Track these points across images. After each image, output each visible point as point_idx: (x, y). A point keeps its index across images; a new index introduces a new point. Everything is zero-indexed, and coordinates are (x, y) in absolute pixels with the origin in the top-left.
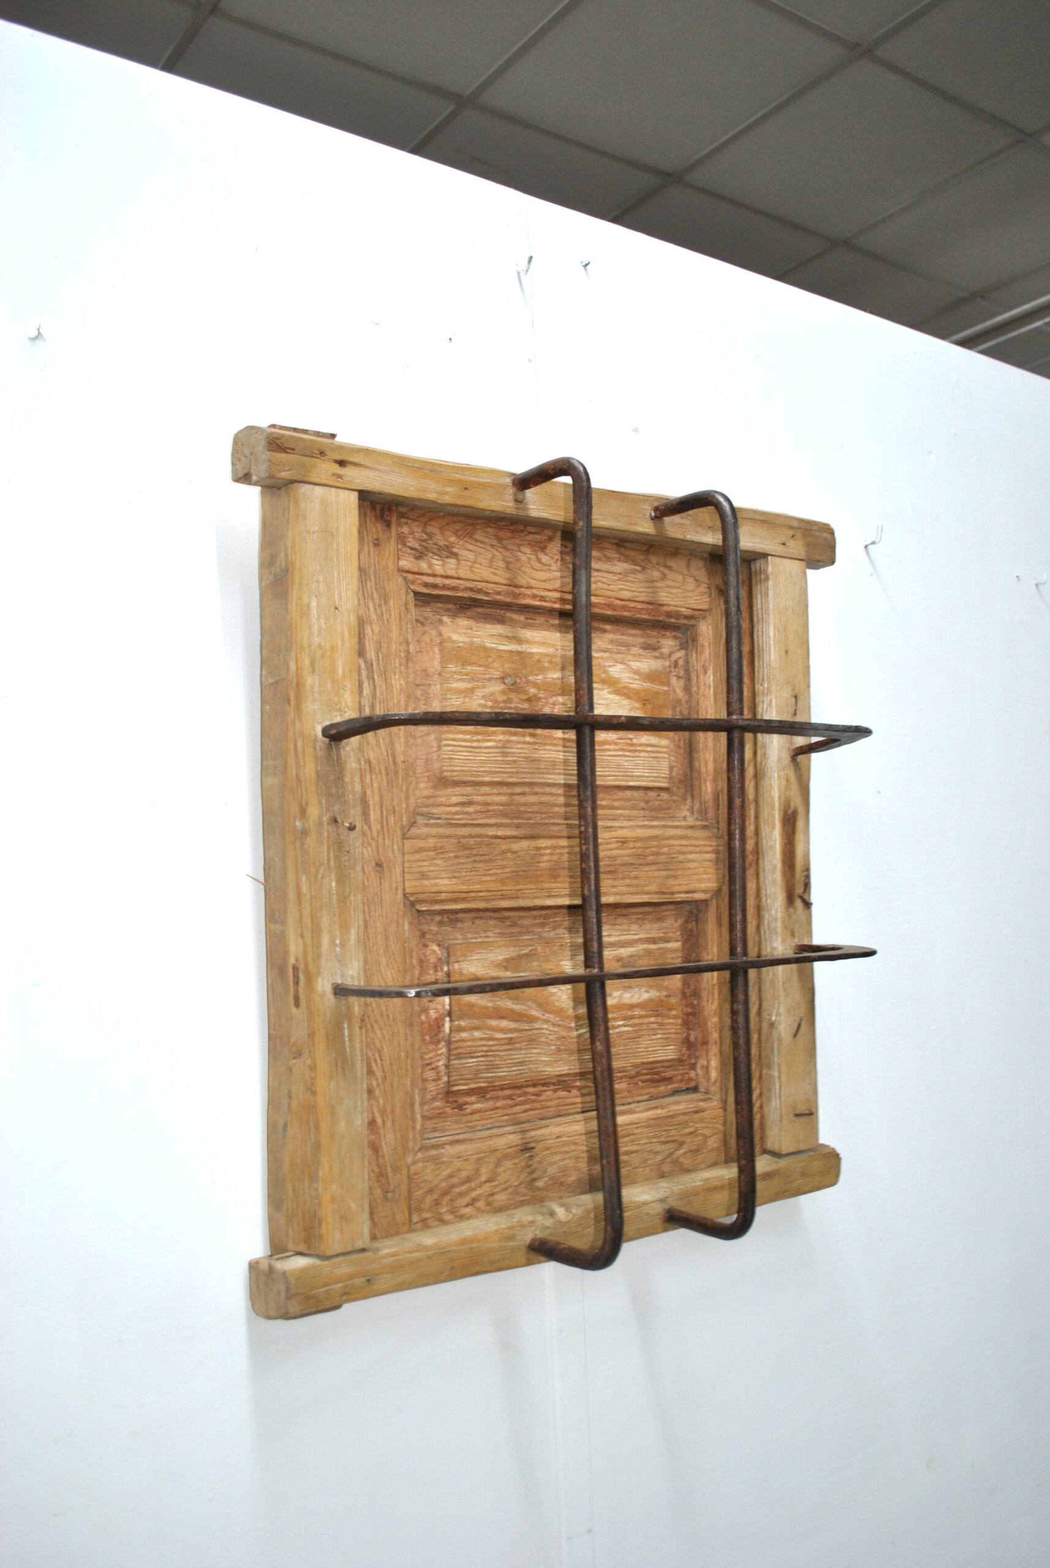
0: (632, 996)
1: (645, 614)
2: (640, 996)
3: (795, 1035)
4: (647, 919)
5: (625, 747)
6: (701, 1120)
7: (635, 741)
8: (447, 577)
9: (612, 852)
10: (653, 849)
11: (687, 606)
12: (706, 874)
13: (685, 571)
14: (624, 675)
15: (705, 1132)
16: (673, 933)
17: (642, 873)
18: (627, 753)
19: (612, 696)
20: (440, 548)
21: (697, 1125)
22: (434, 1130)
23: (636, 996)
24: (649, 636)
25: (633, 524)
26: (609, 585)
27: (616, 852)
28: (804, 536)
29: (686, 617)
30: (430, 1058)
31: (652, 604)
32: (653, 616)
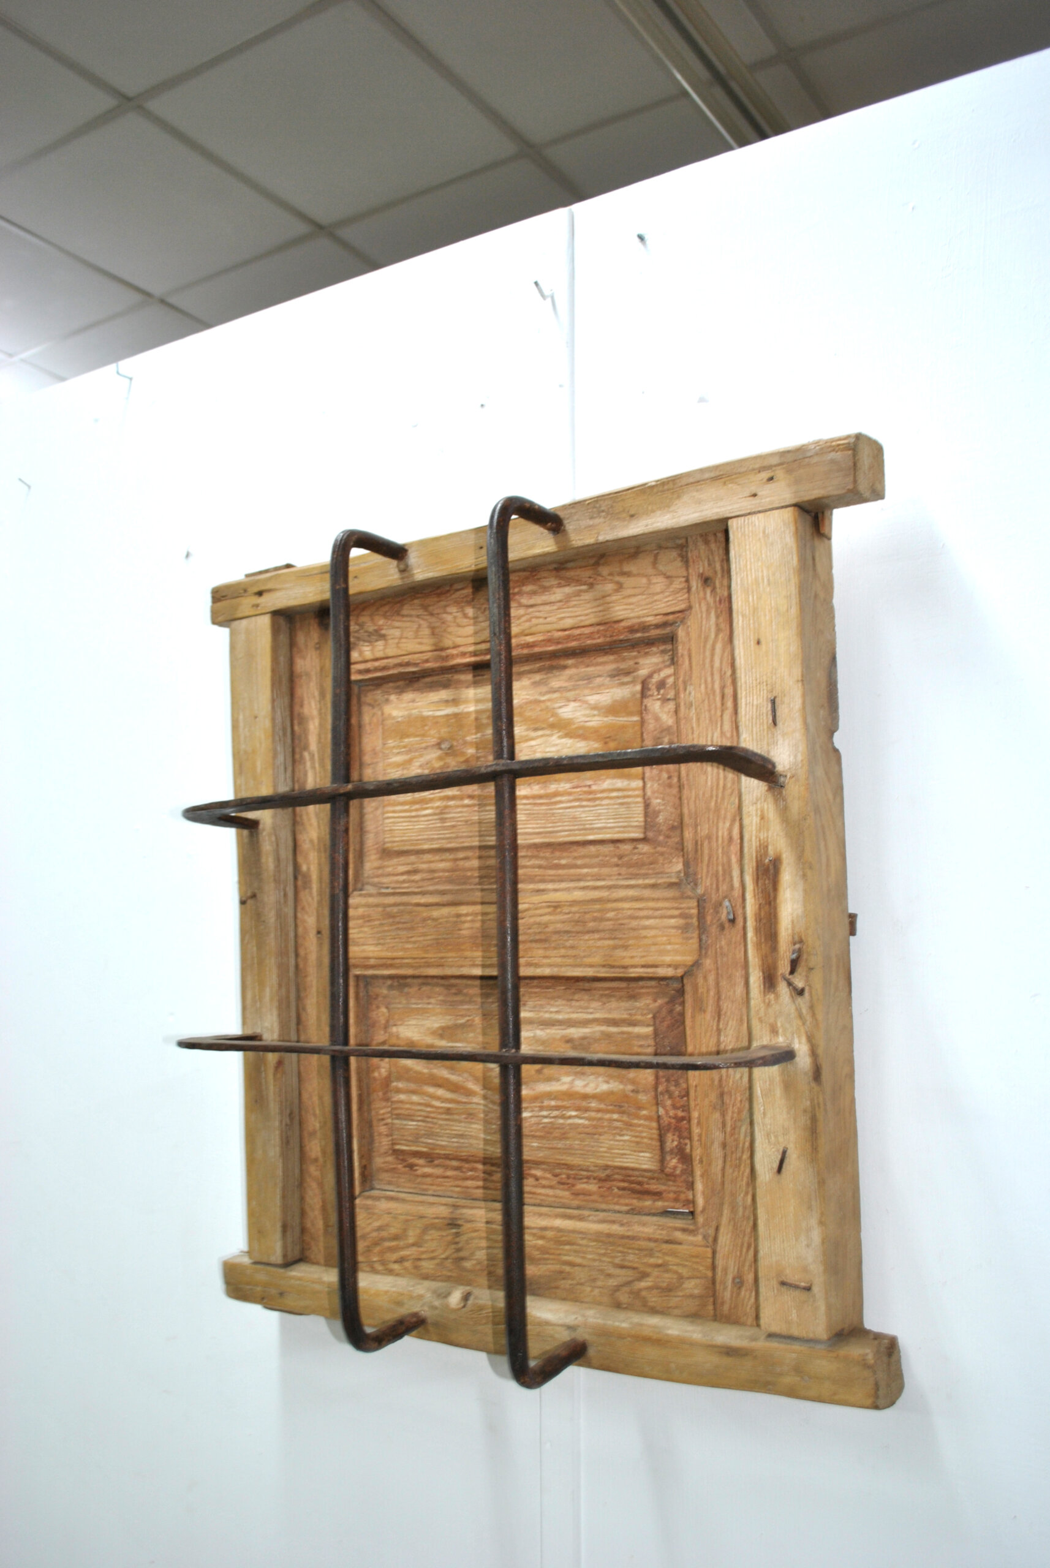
0: (588, 1084)
1: (599, 638)
2: (597, 1086)
3: (780, 1170)
4: (614, 996)
5: (581, 797)
6: (673, 1254)
7: (594, 788)
8: (376, 660)
9: (542, 918)
10: (595, 914)
11: (655, 612)
12: (670, 944)
13: (650, 571)
14: (578, 714)
15: (680, 1270)
16: (642, 1015)
17: (582, 942)
18: (584, 803)
19: (564, 740)
20: (370, 634)
21: (667, 1258)
22: (390, 1183)
23: (592, 1085)
24: (624, 660)
25: (529, 549)
26: (546, 618)
27: (546, 918)
28: (789, 471)
29: (657, 626)
30: (384, 1114)
31: (605, 623)
32: (611, 636)
